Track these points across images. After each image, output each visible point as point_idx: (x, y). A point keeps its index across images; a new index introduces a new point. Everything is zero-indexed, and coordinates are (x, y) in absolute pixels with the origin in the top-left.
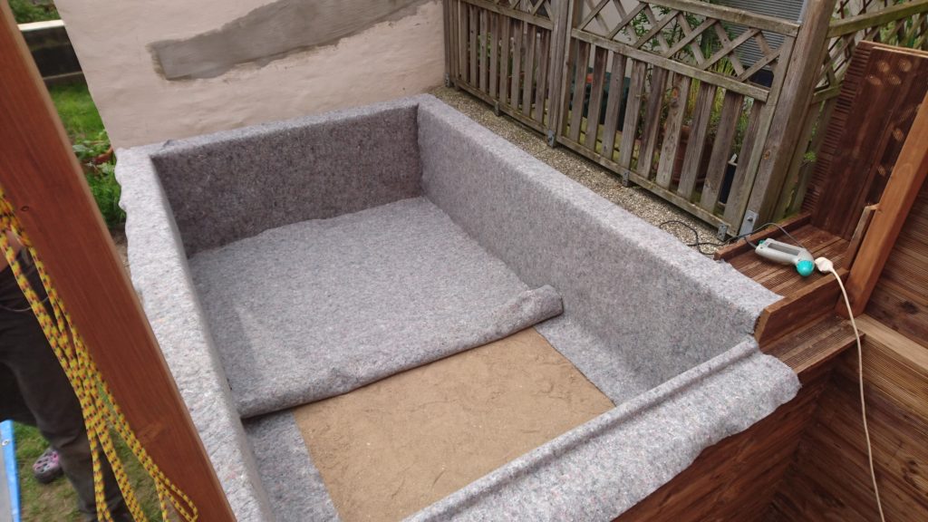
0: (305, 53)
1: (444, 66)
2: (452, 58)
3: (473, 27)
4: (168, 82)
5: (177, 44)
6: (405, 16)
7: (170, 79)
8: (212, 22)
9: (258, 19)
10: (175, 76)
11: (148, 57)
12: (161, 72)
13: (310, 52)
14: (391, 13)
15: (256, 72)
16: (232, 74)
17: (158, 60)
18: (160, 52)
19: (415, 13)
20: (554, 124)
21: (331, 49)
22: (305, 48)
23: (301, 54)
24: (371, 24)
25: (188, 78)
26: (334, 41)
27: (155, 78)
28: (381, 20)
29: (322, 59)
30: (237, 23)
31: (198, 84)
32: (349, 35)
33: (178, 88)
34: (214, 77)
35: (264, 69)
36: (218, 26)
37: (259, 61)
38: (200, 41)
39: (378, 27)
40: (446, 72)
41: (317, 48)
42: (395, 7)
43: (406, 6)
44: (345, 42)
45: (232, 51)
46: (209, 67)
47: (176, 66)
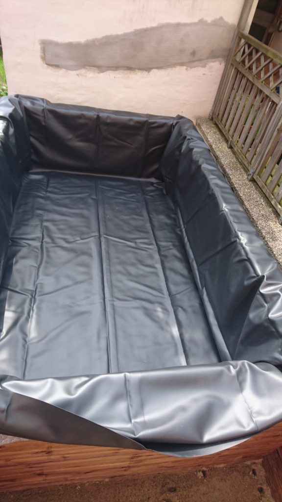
0: (129, 71)
1: (212, 106)
2: (218, 102)
3: (236, 86)
4: (46, 66)
5: (57, 44)
6: (198, 66)
7: (48, 64)
8: (80, 37)
9: (107, 42)
10: (51, 63)
11: (38, 47)
12: (43, 58)
13: (132, 72)
14: (190, 62)
15: (97, 74)
16: (83, 71)
17: (44, 50)
18: (46, 46)
19: (204, 66)
20: (256, 166)
21: (145, 73)
22: (130, 69)
23: (126, 72)
24: (174, 65)
25: (57, 66)
26: (148, 69)
27: (39, 61)
28: (182, 64)
29: (138, 79)
30: (94, 41)
31: (61, 72)
32: (159, 68)
33: (50, 71)
34: (72, 70)
35: (102, 74)
36: (82, 39)
37: (101, 68)
38: (70, 46)
39: (178, 68)
40: (212, 110)
41: (137, 70)
42: (193, 59)
43: (200, 60)
44: (154, 72)
45: (86, 57)
46: (71, 62)
47: (53, 56)
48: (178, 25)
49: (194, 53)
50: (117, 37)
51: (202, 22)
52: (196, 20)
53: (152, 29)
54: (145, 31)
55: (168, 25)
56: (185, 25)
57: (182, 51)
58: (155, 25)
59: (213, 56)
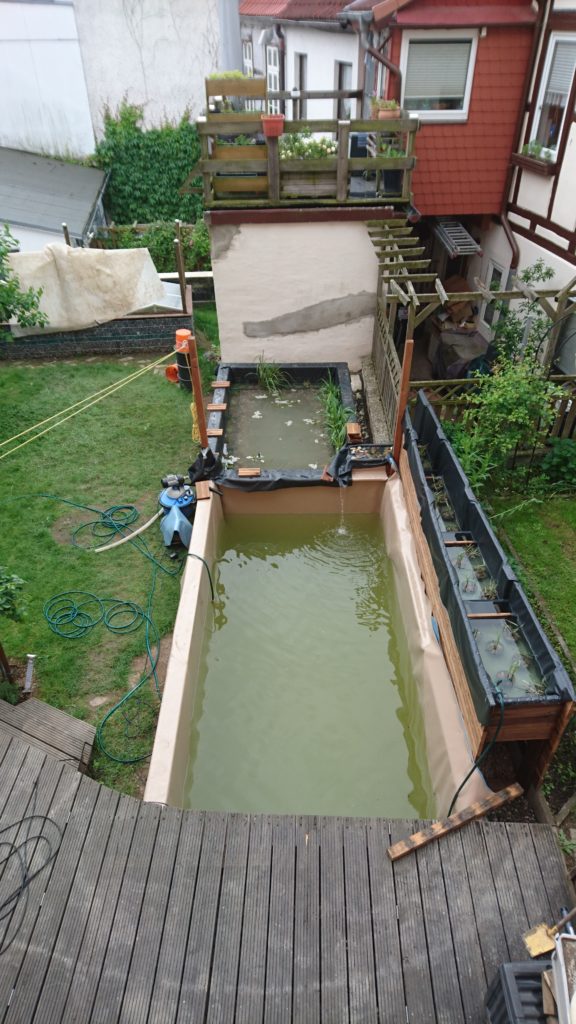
1: (372, 346)
5: (253, 324)
6: (354, 323)
7: (248, 336)
8: (268, 317)
9: (287, 317)
10: (250, 335)
11: (241, 327)
12: (245, 333)
13: (306, 333)
14: (347, 321)
15: (281, 338)
16: (271, 338)
17: (245, 328)
18: (246, 325)
19: (359, 321)
21: (316, 333)
22: (304, 331)
23: (303, 334)
24: (336, 324)
25: (255, 337)
26: (317, 330)
27: (242, 335)
28: (341, 323)
29: (311, 337)
30: (278, 318)
31: (257, 340)
32: (325, 328)
33: (250, 340)
34: (264, 338)
35: (285, 338)
36: (270, 319)
37: (283, 334)
38: (262, 323)
39: (339, 326)
40: (371, 350)
41: (310, 331)
42: (349, 318)
43: (355, 318)
44: (322, 331)
45: (273, 328)
46: (263, 333)
47: (251, 331)
48: (334, 300)
49: (349, 315)
50: (293, 313)
51: (350, 295)
52: (346, 295)
53: (316, 305)
54: (311, 308)
55: (327, 302)
56: (339, 299)
57: (340, 315)
58: (317, 302)
59: (363, 314)
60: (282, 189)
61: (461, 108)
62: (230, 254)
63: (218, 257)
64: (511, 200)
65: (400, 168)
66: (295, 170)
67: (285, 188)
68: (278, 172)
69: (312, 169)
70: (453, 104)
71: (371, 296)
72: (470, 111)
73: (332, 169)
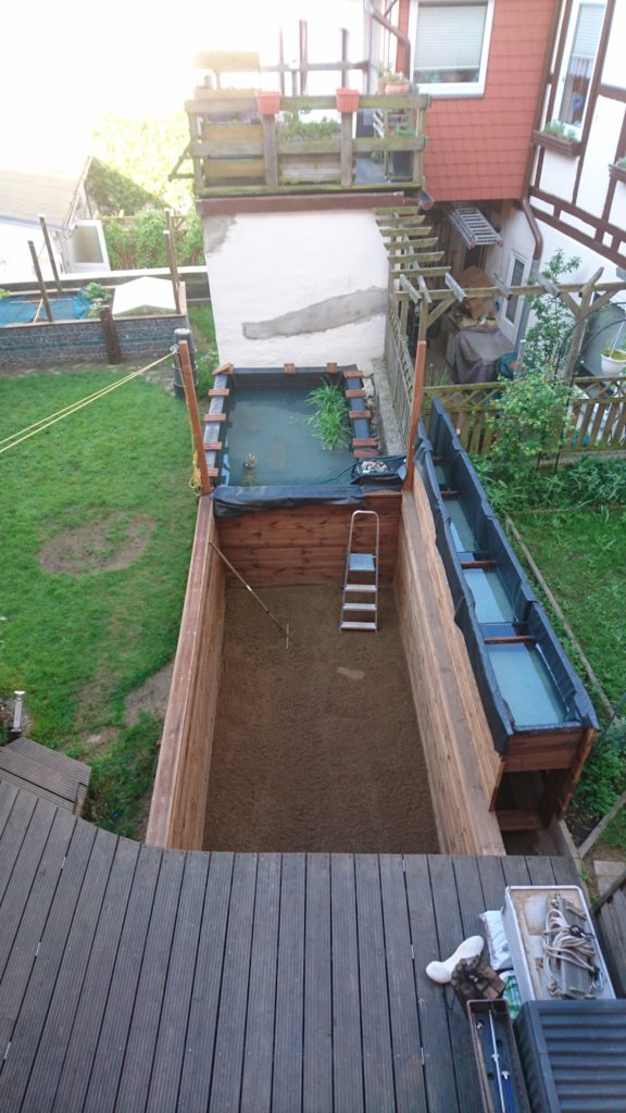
4: (246, 339)
5: (253, 324)
6: (363, 322)
7: (248, 338)
8: (270, 317)
9: (290, 317)
10: (250, 337)
11: (240, 328)
12: (244, 334)
13: (311, 334)
14: (356, 320)
15: (284, 340)
16: (273, 339)
17: (245, 329)
18: (245, 327)
19: (369, 320)
21: (322, 333)
22: (309, 332)
23: (308, 335)
24: (344, 324)
25: (255, 338)
26: (324, 330)
27: (242, 337)
28: (350, 322)
29: (316, 338)
30: (280, 318)
31: (258, 342)
32: (332, 328)
33: (251, 342)
34: (266, 339)
35: (288, 339)
36: (271, 318)
37: (287, 335)
38: (263, 323)
39: (348, 326)
41: (315, 332)
42: (358, 317)
43: (363, 317)
44: (330, 332)
45: (275, 329)
46: (265, 335)
47: (251, 332)
48: (341, 297)
49: (358, 313)
50: (296, 312)
51: (359, 292)
52: (353, 291)
53: (322, 303)
54: (317, 305)
55: (334, 299)
56: (347, 296)
57: (348, 313)
58: (322, 300)
59: (374, 311)
60: (280, 174)
61: (477, 80)
62: (225, 246)
63: (211, 250)
64: (533, 184)
65: (410, 148)
66: (295, 152)
67: (284, 172)
68: (275, 155)
69: (312, 151)
70: (467, 76)
71: (382, 292)
72: (486, 84)
73: (336, 150)
